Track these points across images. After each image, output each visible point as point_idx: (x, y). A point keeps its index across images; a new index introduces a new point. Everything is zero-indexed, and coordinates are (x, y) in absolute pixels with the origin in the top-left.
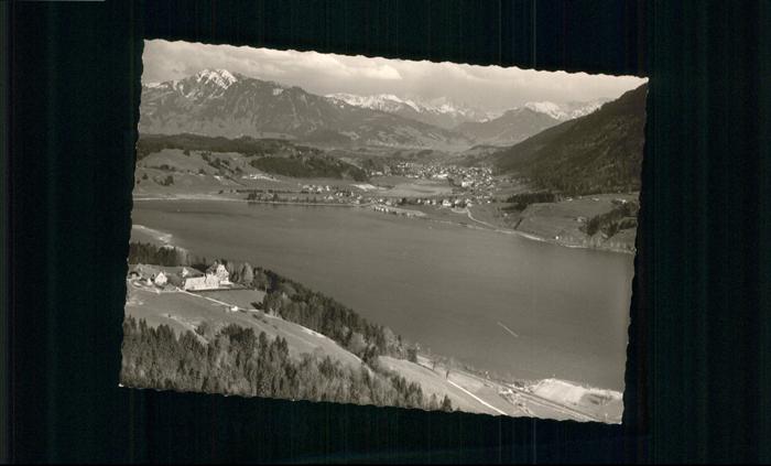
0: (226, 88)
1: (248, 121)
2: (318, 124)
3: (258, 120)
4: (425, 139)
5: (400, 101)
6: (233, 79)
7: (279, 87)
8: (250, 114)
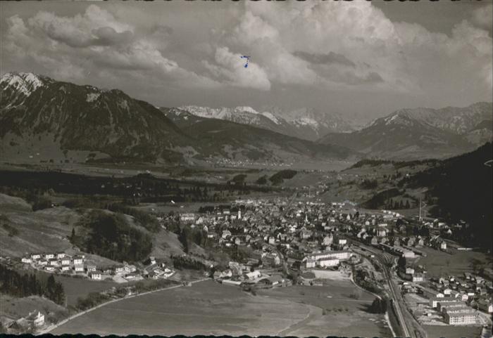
0: (28, 94)
1: (52, 135)
2: (143, 139)
3: (64, 135)
4: (284, 154)
5: (256, 113)
6: (38, 83)
7: (97, 91)
8: (56, 126)
